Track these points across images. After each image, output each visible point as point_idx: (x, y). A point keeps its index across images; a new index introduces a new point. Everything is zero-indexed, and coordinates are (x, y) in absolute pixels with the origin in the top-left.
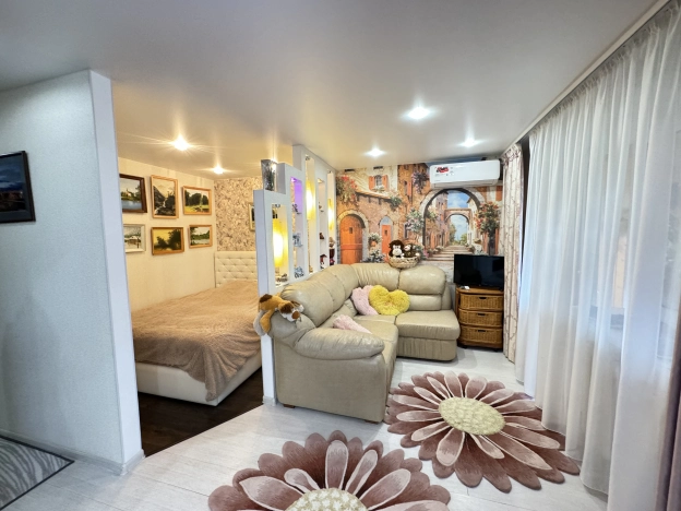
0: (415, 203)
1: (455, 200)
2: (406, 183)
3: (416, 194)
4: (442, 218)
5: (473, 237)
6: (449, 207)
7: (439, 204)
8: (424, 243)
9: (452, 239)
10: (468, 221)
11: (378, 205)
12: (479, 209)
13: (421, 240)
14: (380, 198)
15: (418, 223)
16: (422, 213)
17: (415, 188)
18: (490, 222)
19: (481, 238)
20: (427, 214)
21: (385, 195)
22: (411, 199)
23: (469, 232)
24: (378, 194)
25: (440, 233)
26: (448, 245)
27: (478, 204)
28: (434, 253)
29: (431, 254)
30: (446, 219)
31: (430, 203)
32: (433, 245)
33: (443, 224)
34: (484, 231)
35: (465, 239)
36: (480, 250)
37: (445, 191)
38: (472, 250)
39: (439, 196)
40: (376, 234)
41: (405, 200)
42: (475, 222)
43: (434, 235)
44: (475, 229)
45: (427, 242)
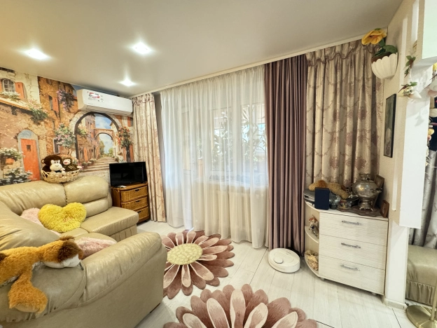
0: (63, 119)
1: (101, 122)
2: (50, 98)
3: (64, 111)
4: (92, 136)
5: (117, 151)
6: (97, 127)
7: (88, 123)
8: (77, 157)
9: (102, 153)
10: (112, 139)
11: (10, 115)
12: (119, 131)
13: (74, 155)
14: (14, 108)
15: (69, 139)
16: (73, 130)
17: (63, 105)
18: (126, 140)
19: (122, 151)
20: (77, 131)
21: (21, 104)
22: (58, 114)
23: (114, 147)
24: (9, 101)
25: (92, 148)
26: (99, 157)
27: (117, 127)
28: (89, 165)
29: (85, 166)
30: (96, 136)
31: (79, 122)
32: (86, 158)
33: (93, 140)
34: (123, 146)
35: (111, 152)
36: (122, 160)
37: (92, 113)
38: (117, 160)
39: (88, 117)
40: (13, 150)
41: (52, 114)
42: (117, 140)
43: (86, 150)
44: (117, 145)
45: (81, 156)
